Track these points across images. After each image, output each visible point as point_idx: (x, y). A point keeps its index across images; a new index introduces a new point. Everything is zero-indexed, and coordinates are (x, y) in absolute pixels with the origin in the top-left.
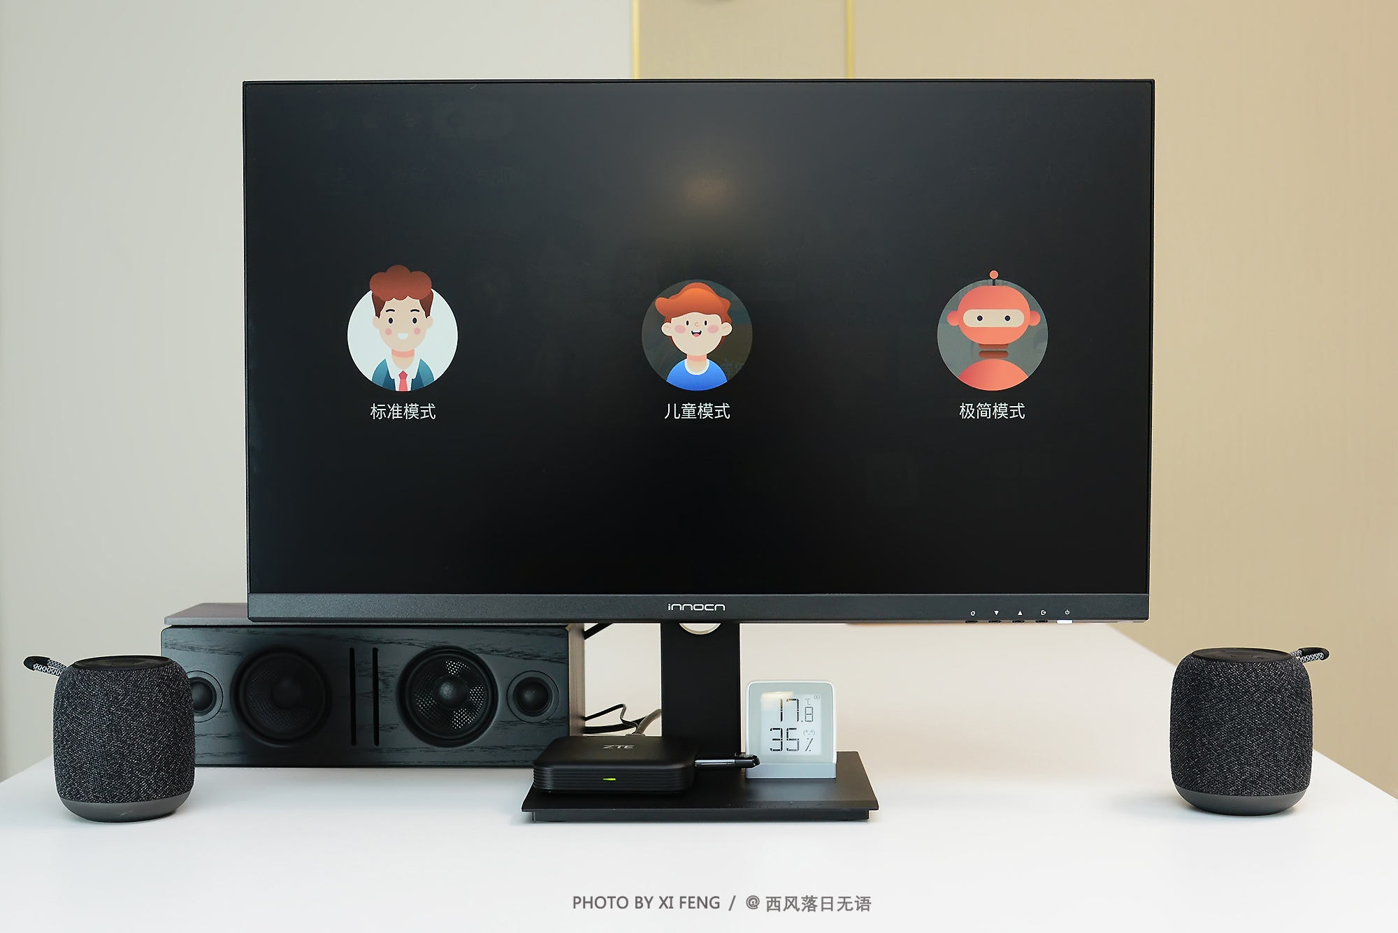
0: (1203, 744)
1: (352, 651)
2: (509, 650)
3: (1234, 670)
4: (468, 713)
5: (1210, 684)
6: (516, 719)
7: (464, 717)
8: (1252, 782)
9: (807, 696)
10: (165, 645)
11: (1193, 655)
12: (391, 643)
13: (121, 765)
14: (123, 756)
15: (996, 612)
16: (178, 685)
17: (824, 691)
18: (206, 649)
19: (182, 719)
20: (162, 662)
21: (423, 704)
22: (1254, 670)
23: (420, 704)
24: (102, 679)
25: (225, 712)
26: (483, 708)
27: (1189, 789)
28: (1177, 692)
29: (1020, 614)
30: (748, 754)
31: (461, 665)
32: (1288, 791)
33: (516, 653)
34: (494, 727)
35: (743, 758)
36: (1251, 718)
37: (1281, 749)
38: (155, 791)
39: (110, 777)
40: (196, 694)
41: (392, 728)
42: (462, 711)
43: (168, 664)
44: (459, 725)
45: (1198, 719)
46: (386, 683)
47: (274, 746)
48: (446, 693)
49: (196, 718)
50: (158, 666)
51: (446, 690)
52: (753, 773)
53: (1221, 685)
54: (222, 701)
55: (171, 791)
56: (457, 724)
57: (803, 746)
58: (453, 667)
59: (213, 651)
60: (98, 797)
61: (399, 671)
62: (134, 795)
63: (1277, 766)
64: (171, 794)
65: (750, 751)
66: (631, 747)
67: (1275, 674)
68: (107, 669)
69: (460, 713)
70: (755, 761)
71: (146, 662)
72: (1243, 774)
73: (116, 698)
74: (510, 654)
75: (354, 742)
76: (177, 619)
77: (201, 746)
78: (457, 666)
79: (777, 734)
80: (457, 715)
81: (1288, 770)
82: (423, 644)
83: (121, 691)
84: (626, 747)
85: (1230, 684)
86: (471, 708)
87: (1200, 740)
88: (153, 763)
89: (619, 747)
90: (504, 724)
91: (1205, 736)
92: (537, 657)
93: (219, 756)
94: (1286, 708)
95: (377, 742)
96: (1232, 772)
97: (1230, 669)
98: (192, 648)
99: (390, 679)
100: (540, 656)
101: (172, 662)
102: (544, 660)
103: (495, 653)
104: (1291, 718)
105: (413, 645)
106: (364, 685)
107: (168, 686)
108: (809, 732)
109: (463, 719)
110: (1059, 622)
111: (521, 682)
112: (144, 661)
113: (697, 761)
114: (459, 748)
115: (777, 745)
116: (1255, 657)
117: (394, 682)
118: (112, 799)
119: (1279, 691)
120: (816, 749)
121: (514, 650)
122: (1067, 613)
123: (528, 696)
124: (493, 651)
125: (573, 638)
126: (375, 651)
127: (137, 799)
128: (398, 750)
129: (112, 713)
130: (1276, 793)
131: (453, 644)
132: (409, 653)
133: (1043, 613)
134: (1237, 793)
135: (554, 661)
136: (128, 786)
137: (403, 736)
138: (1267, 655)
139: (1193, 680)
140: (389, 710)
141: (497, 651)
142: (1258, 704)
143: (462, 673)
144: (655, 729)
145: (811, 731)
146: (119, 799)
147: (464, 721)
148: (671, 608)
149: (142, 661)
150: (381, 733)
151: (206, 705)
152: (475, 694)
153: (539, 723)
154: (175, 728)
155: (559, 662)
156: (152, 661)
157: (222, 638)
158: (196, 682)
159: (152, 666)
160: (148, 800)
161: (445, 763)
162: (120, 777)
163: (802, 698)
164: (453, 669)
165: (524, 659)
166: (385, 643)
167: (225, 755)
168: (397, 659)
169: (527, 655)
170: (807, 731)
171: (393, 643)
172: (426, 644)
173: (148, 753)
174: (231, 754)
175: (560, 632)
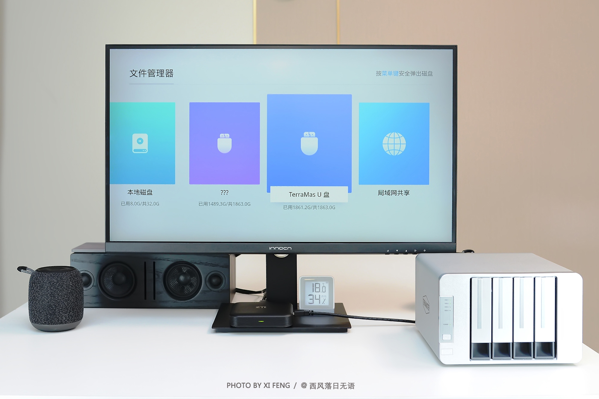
1: (145, 263)
2: (207, 263)
6: (209, 290)
9: (323, 282)
10: (72, 260)
13: (55, 310)
15: (397, 250)
16: (78, 278)
17: (329, 280)
18: (88, 262)
19: (79, 292)
20: (71, 269)
21: (173, 283)
23: (171, 283)
24: (48, 276)
25: (95, 286)
26: (196, 285)
29: (406, 251)
31: (188, 268)
33: (209, 264)
34: (200, 293)
38: (68, 320)
39: (51, 315)
40: (84, 279)
41: (160, 293)
42: (188, 286)
43: (74, 270)
44: (187, 292)
46: (158, 275)
47: (113, 300)
49: (84, 289)
50: (70, 271)
51: (182, 278)
54: (94, 282)
57: (321, 302)
59: (90, 262)
60: (46, 323)
61: (163, 271)
62: (60, 321)
64: (74, 321)
65: (301, 304)
68: (49, 272)
69: (187, 287)
73: (53, 284)
75: (145, 299)
76: (76, 250)
77: (86, 300)
79: (311, 297)
80: (186, 288)
82: (172, 260)
83: (55, 281)
86: (191, 285)
88: (67, 309)
90: (204, 292)
92: (217, 265)
93: (92, 304)
95: (154, 298)
98: (83, 262)
99: (160, 274)
100: (219, 265)
102: (220, 267)
103: (201, 264)
105: (169, 260)
106: (150, 276)
107: (74, 279)
108: (324, 296)
109: (189, 289)
110: (421, 254)
111: (211, 275)
112: (65, 268)
114: (186, 301)
115: (311, 301)
117: (161, 275)
118: (52, 323)
120: (327, 303)
121: (208, 263)
122: (425, 251)
123: (214, 281)
125: (232, 257)
126: (154, 263)
127: (61, 323)
128: (163, 302)
129: (52, 290)
131: (185, 260)
132: (167, 264)
133: (415, 251)
135: (224, 267)
137: (165, 296)
140: (160, 286)
143: (188, 272)
145: (325, 296)
146: (54, 323)
147: (189, 290)
148: (270, 248)
150: (156, 295)
151: (87, 284)
152: (194, 280)
153: (218, 291)
154: (76, 295)
155: (227, 268)
156: (67, 269)
157: (94, 258)
158: (84, 275)
159: (67, 271)
160: (66, 323)
161: (181, 307)
162: (55, 314)
163: (321, 283)
164: (185, 270)
165: (213, 266)
166: (158, 260)
167: (95, 303)
168: (162, 266)
169: (214, 265)
170: (323, 296)
171: (161, 260)
172: (174, 260)
173: (66, 305)
174: (97, 303)
175: (226, 256)
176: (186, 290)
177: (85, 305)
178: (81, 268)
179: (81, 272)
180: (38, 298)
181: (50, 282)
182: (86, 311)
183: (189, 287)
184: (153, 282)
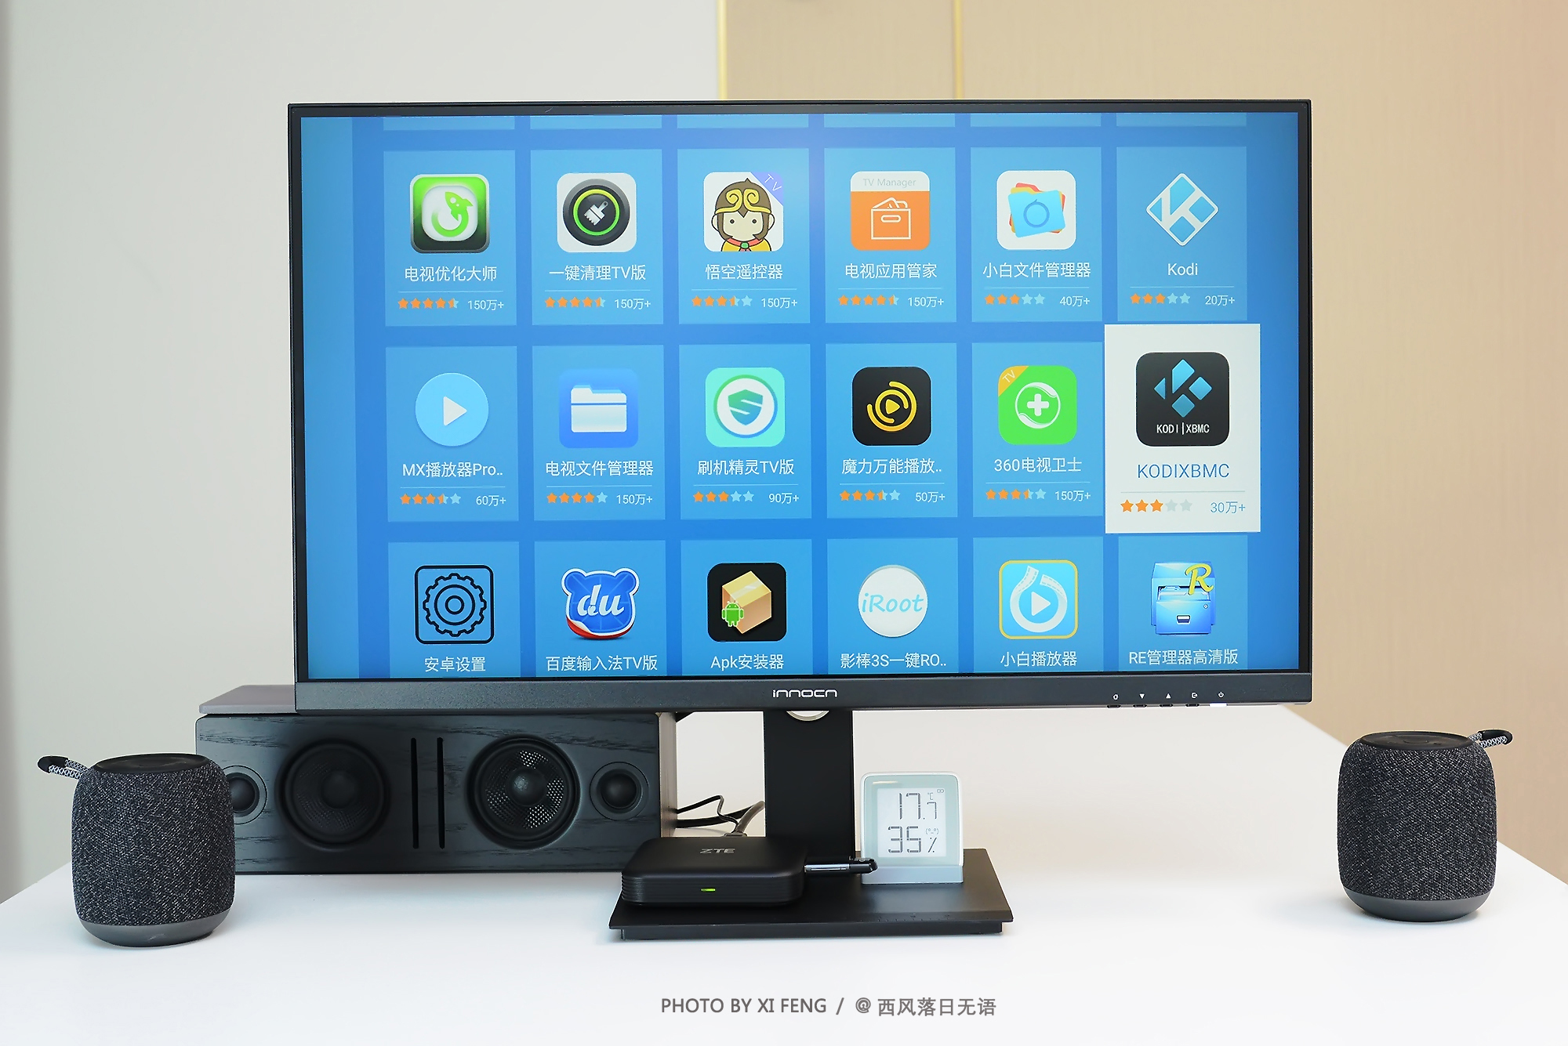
0: (1376, 843)
1: (414, 741)
2: (592, 738)
3: (1409, 760)
4: (545, 811)
5: (1383, 775)
6: (599, 816)
7: (541, 814)
8: (1431, 885)
9: (930, 790)
10: (200, 737)
11: (1361, 740)
12: (459, 732)
13: (150, 882)
14: (152, 872)
15: (1142, 696)
16: (216, 788)
17: (947, 784)
18: (247, 741)
19: (220, 828)
20: (197, 761)
21: (494, 801)
22: (1432, 759)
23: (491, 800)
24: (128, 784)
25: (269, 812)
26: (563, 805)
27: (1361, 893)
28: (1345, 784)
29: (1168, 697)
30: (864, 856)
31: (538, 756)
32: (1471, 893)
33: (599, 742)
34: (573, 827)
35: (859, 862)
36: (1429, 813)
37: (1462, 846)
38: (189, 911)
39: (137, 896)
40: (236, 792)
41: (459, 829)
42: (538, 808)
43: (204, 765)
44: (537, 824)
45: (1369, 814)
46: (452, 777)
47: (325, 849)
48: (520, 787)
49: (237, 819)
50: (193, 767)
51: (521, 784)
52: (868, 879)
53: (1395, 776)
54: (266, 799)
55: (208, 910)
56: (534, 824)
57: (925, 846)
58: (529, 758)
59: (255, 743)
60: (123, 919)
61: (467, 764)
62: (164, 916)
63: (1459, 866)
64: (207, 914)
65: (866, 853)
66: (732, 851)
67: (1455, 763)
68: (133, 771)
69: (536, 810)
70: (872, 865)
71: (179, 762)
72: (1421, 875)
74: (593, 743)
75: (416, 844)
76: (213, 707)
77: (241, 851)
78: (533, 757)
79: (896, 833)
80: (534, 813)
81: (1471, 871)
82: (494, 732)
83: (150, 798)
84: (726, 851)
85: (1405, 775)
86: (548, 804)
87: (1373, 837)
88: (187, 880)
89: (718, 851)
90: (585, 822)
91: (1377, 833)
92: (623, 746)
93: (262, 862)
94: (1468, 801)
95: (442, 845)
96: (1408, 873)
97: (1405, 757)
98: (232, 740)
99: (458, 773)
100: (626, 746)
101: (208, 762)
102: (631, 750)
103: (576, 742)
104: (1473, 812)
105: (482, 734)
106: (428, 779)
107: (204, 790)
108: (932, 831)
109: (540, 817)
110: (1212, 705)
111: (606, 774)
112: (178, 760)
113: (807, 866)
114: (534, 850)
115: (896, 846)
116: (1432, 743)
117: (461, 777)
118: (139, 920)
119: (1460, 781)
120: (940, 850)
121: (597, 739)
122: (1221, 695)
123: (614, 790)
124: (573, 740)
125: (664, 719)
126: (440, 741)
127: (170, 920)
128: (466, 853)
129: (140, 823)
130: (1457, 896)
131: (529, 732)
132: (478, 744)
133: (1194, 695)
134: (1414, 897)
135: (642, 750)
136: (159, 905)
137: (472, 837)
138: (1444, 741)
139: (1364, 770)
140: (457, 808)
141: (578, 740)
142: (1437, 797)
143: (539, 764)
144: (757, 828)
145: (935, 830)
146: (148, 921)
147: (541, 819)
148: (776, 694)
149: (175, 761)
150: (446, 834)
151: (247, 804)
152: (555, 789)
153: (627, 821)
154: (212, 838)
155: (649, 752)
156: (185, 761)
157: (264, 729)
158: (235, 778)
159: (185, 768)
160: (181, 921)
161: (520, 867)
162: (149, 895)
163: (923, 792)
164: (529, 759)
165: (609, 749)
166: (451, 732)
167: (270, 860)
168: (463, 751)
169: (612, 744)
170: (929, 830)
171: (461, 732)
172: (497, 733)
173: (181, 868)
174: (276, 859)
175: (649, 718)
176: (533, 817)
177: (238, 867)
178: (227, 759)
179: (227, 772)
180: (99, 847)
181: (133, 802)
182: (243, 884)
183: (541, 810)
184: (437, 797)
